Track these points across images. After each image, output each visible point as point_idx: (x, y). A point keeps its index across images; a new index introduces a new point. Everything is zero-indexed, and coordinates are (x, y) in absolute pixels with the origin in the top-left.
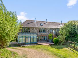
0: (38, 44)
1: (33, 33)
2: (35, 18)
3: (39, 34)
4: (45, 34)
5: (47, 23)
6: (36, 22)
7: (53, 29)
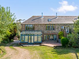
0: (42, 44)
1: (38, 31)
2: (42, 13)
3: (46, 32)
4: (54, 32)
5: (57, 18)
6: (43, 17)
7: (65, 25)
